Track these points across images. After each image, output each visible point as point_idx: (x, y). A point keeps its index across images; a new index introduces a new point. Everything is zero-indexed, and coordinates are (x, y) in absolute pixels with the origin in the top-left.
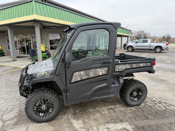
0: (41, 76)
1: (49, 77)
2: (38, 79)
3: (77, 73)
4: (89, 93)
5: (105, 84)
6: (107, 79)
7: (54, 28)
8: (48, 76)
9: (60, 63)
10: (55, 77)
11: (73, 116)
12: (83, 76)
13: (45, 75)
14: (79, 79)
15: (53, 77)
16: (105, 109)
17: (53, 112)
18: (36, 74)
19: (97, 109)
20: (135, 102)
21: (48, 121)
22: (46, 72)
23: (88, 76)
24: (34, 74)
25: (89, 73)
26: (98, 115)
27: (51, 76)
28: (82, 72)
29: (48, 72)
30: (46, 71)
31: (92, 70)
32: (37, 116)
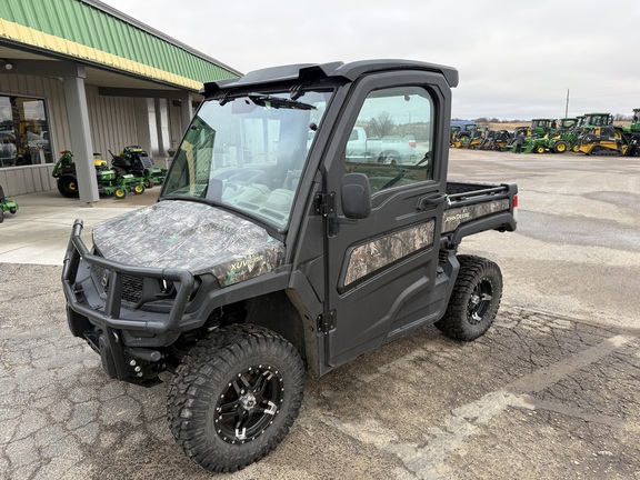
0: (243, 273)
1: (274, 275)
2: (232, 288)
3: (361, 248)
4: (387, 317)
5: (424, 280)
6: (430, 261)
7: (9, 67)
8: (267, 273)
9: (307, 218)
10: (294, 272)
11: (332, 414)
12: (375, 260)
13: (256, 269)
14: (364, 273)
15: (286, 273)
16: (407, 365)
17: (283, 414)
18: (223, 268)
19: (383, 369)
20: (478, 325)
21: (264, 455)
22: (261, 257)
23: (388, 258)
24: (216, 267)
25: (391, 245)
26: (403, 390)
27: (278, 271)
28: (372, 246)
29: (266, 255)
30: (260, 254)
31: (398, 235)
32: (228, 446)
